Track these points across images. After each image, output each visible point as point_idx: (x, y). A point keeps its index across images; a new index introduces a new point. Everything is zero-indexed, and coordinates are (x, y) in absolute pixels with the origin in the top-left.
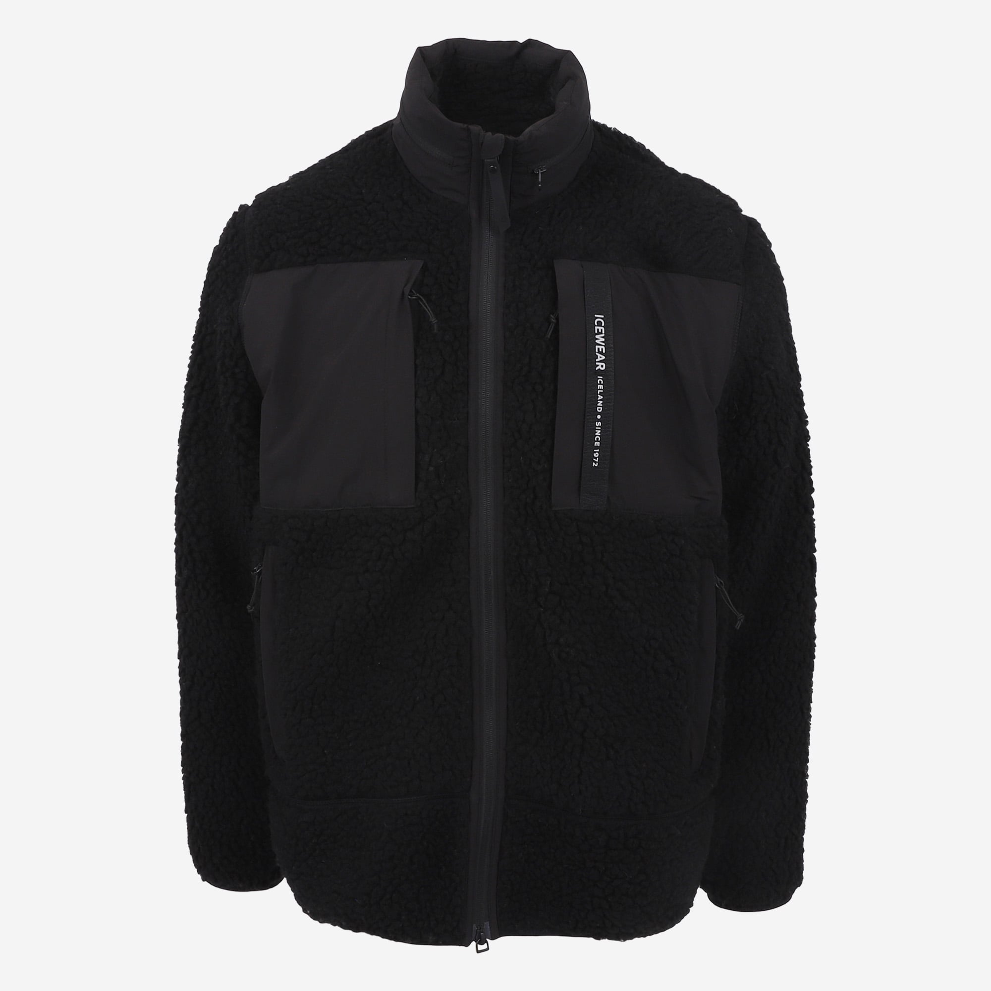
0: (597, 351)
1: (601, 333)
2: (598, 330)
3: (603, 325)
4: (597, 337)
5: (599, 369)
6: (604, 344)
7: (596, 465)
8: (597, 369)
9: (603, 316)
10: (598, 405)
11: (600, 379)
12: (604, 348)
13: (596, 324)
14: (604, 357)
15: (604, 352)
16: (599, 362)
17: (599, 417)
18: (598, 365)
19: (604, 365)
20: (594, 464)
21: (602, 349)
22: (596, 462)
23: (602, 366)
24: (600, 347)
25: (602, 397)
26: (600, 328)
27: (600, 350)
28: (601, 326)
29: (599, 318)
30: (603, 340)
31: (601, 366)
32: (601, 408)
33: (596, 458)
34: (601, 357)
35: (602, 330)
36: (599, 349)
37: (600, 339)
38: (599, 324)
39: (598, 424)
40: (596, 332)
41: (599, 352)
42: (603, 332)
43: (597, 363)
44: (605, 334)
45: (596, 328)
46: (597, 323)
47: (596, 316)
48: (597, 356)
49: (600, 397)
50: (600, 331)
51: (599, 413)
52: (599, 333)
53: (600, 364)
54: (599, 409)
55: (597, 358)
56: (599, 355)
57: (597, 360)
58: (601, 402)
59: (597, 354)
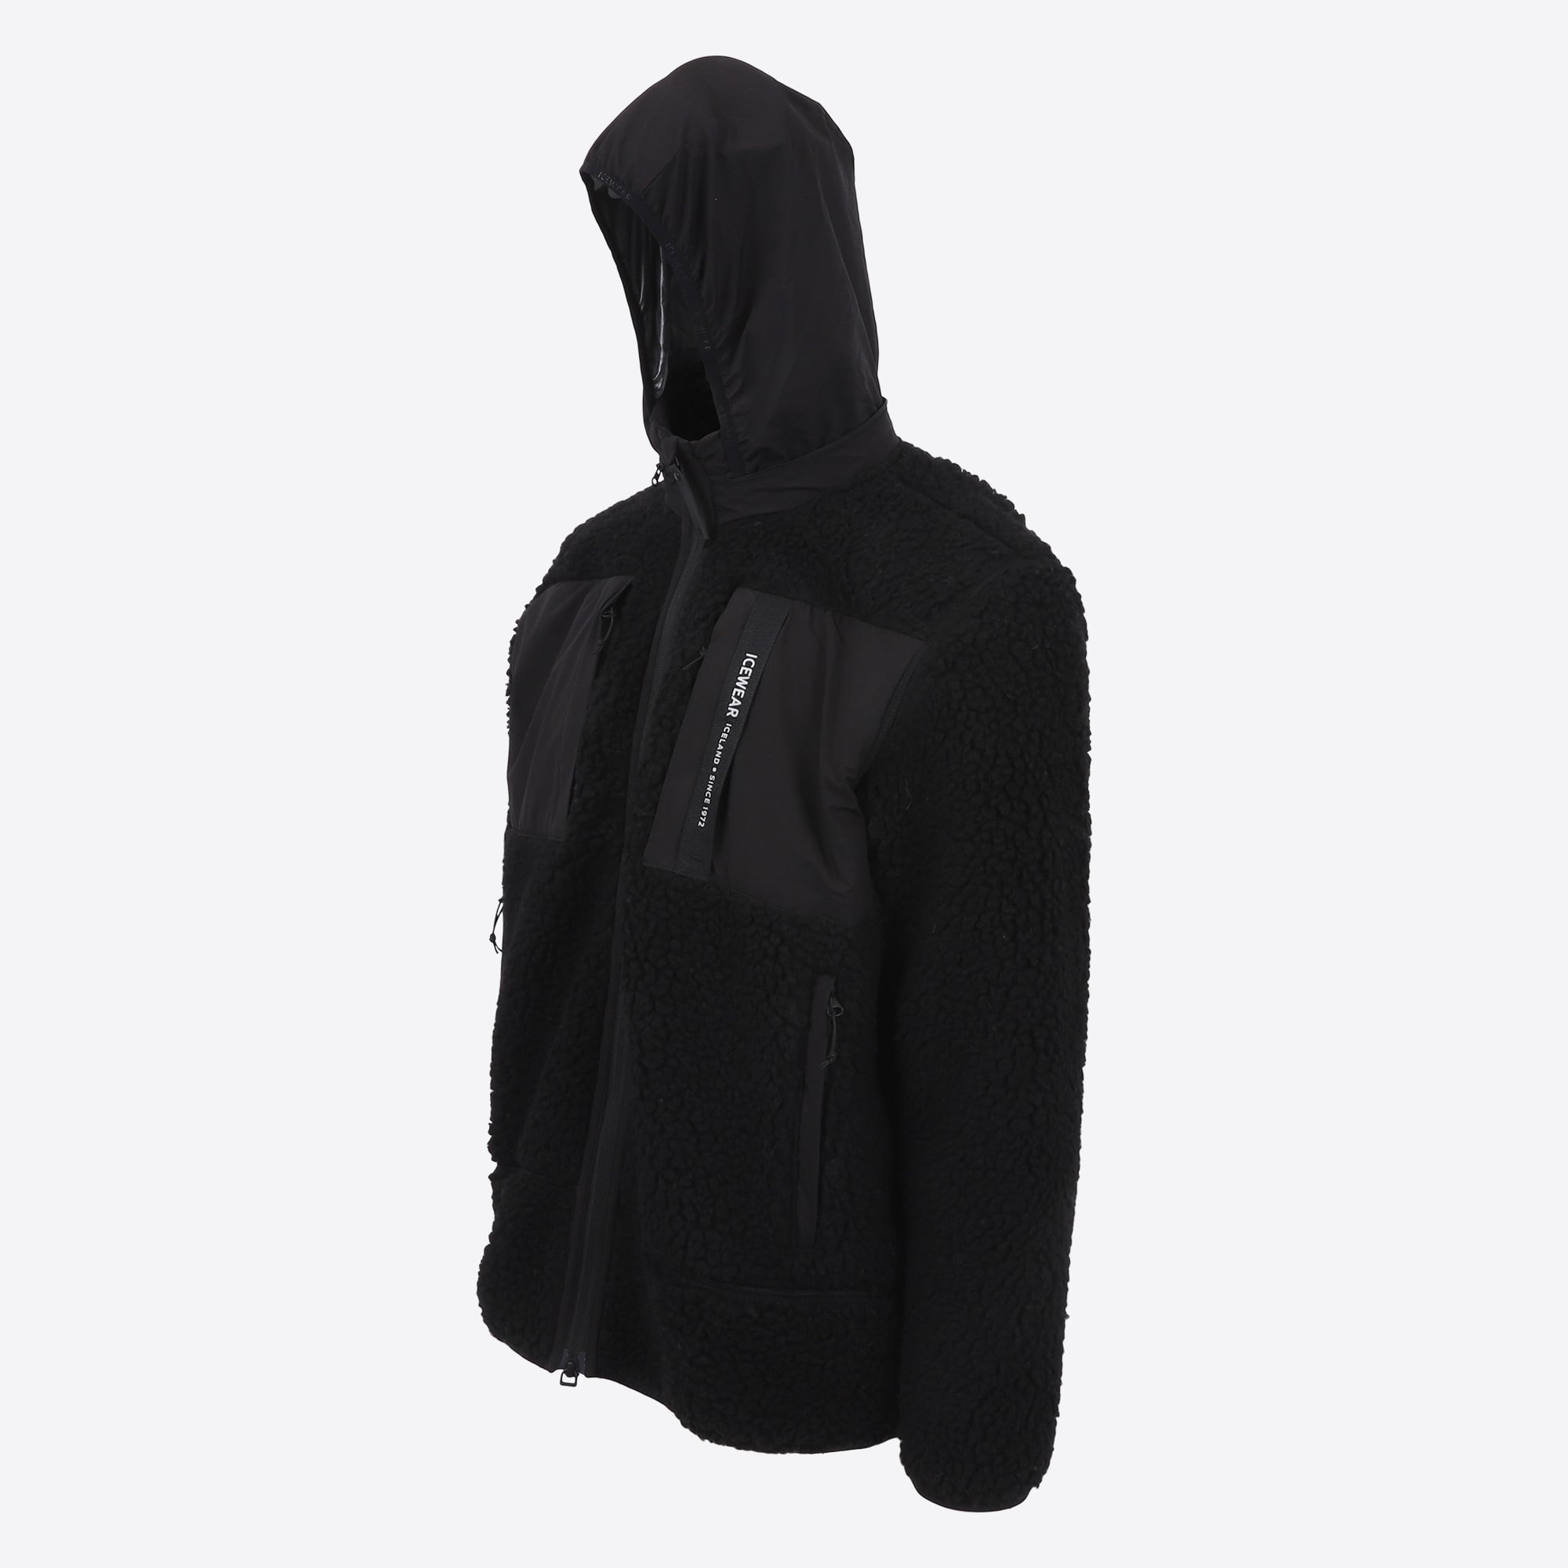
0: (734, 694)
1: (747, 675)
2: (744, 671)
3: (752, 666)
4: (739, 678)
5: (730, 716)
6: (745, 688)
7: (703, 826)
8: (728, 714)
9: (756, 657)
10: (717, 755)
11: (728, 728)
12: (743, 692)
13: (744, 664)
14: (739, 703)
15: (742, 697)
16: (731, 707)
17: (714, 770)
18: (730, 711)
19: (737, 711)
20: (700, 823)
21: (741, 694)
22: (702, 822)
23: (735, 713)
24: (739, 691)
25: (722, 747)
26: (747, 669)
27: (738, 694)
28: (750, 667)
29: (751, 658)
30: (746, 683)
31: (733, 713)
32: (719, 760)
33: (703, 817)
34: (736, 702)
35: (748, 672)
36: (737, 692)
37: (742, 682)
38: (748, 665)
39: (712, 778)
40: (741, 673)
41: (736, 696)
42: (749, 675)
43: (729, 709)
44: (751, 677)
45: (743, 668)
46: (747, 663)
47: (748, 655)
48: (732, 700)
49: (721, 747)
50: (746, 673)
51: (716, 766)
52: (744, 675)
53: (733, 710)
54: (717, 761)
55: (731, 702)
56: (735, 699)
57: (730, 705)
58: (720, 753)
59: (733, 698)
